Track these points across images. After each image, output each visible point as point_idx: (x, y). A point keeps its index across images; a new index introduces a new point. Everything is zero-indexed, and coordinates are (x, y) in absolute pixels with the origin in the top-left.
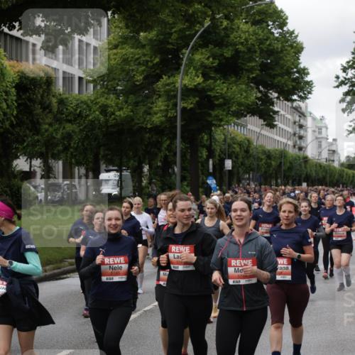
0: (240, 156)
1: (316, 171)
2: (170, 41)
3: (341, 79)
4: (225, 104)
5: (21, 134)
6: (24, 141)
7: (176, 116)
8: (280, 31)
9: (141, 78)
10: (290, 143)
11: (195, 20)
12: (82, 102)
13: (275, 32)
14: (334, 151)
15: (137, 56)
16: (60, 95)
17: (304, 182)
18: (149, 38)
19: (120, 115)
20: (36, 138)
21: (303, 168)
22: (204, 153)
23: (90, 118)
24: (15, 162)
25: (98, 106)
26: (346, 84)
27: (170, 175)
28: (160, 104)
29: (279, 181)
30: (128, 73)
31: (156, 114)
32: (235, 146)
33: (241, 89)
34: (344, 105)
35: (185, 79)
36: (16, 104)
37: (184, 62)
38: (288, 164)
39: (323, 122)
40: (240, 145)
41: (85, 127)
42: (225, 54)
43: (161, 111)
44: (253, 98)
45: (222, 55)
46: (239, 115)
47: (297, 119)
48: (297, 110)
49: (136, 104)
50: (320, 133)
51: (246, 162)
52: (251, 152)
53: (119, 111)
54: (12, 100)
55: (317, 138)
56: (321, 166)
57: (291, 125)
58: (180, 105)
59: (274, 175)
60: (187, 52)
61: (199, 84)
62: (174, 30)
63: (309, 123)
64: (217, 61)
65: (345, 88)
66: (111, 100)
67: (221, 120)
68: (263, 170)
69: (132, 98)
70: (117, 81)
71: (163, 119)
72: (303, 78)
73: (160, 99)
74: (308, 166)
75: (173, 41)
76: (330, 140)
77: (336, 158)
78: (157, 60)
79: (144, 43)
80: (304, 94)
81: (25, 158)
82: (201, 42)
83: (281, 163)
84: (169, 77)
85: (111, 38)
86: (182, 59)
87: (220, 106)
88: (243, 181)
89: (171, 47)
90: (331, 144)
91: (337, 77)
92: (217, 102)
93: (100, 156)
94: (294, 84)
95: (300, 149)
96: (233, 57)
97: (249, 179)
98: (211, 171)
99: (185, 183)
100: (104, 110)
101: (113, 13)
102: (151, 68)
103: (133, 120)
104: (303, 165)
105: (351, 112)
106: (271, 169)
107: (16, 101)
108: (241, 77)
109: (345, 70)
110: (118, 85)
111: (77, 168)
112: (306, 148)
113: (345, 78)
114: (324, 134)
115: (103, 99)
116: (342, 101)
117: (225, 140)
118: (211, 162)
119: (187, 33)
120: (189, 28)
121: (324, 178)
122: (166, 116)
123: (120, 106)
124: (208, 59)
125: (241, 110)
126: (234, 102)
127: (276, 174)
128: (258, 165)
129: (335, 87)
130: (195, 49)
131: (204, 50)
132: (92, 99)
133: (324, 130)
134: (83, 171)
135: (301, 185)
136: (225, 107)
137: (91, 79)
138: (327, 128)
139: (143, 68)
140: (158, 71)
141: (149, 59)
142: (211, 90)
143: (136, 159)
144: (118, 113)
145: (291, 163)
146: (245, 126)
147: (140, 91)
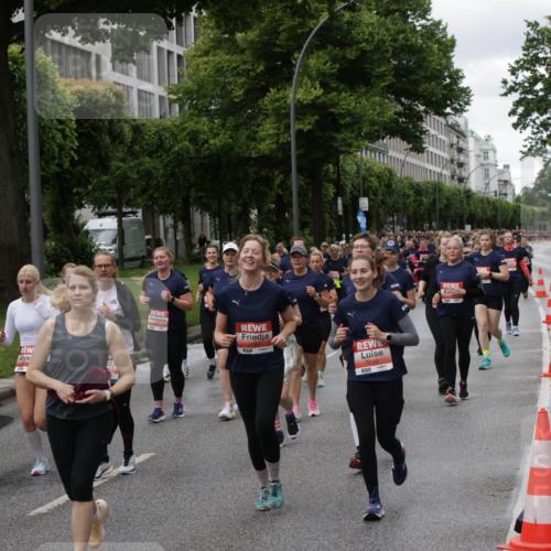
0: (380, 192)
1: (482, 208)
2: (278, 42)
3: (510, 84)
4: (354, 123)
5: (85, 173)
6: (89, 183)
7: (290, 142)
8: (423, 22)
9: (241, 92)
10: (446, 173)
11: (306, 12)
12: (164, 129)
13: (417, 24)
14: (506, 182)
15: (234, 65)
16: (135, 120)
17: (468, 223)
18: (249, 39)
19: (215, 144)
20: (104, 178)
21: (466, 206)
22: (331, 190)
23: (176, 149)
24: (77, 212)
25: (185, 133)
26: (516, 91)
27: (287, 222)
28: (268, 128)
29: (434, 224)
30: (224, 88)
31: (263, 140)
32: (373, 179)
33: (374, 103)
34: (515, 119)
35: (299, 92)
36: (76, 134)
37: (296, 70)
38: (445, 201)
39: (490, 142)
40: (379, 177)
41: (170, 162)
42: (348, 56)
43: (270, 135)
44: (391, 113)
45: (344, 57)
46: (373, 137)
47: (455, 140)
48: (454, 128)
49: (237, 128)
50: (486, 158)
51: (388, 200)
52: (394, 186)
53: (214, 138)
54: (71, 129)
55: (482, 165)
56: (489, 202)
57: (447, 148)
58: (295, 126)
59: (426, 217)
60: (299, 56)
61: (317, 98)
62: (281, 28)
63: (471, 145)
64: (338, 66)
65: (516, 96)
66: (203, 124)
67: (350, 145)
68: (411, 209)
69: (231, 121)
70: (209, 99)
71: (274, 146)
72: (457, 84)
73: (267, 120)
74: (471, 202)
75: (283, 43)
76: (500, 167)
77: (509, 191)
78: (261, 68)
79: (244, 46)
80: (460, 105)
81: (92, 207)
82: (318, 43)
83: (434, 200)
84: (278, 90)
85: (199, 42)
86: (295, 66)
87: (347, 126)
88: (386, 226)
89: (279, 50)
90: (501, 172)
91: (505, 82)
92: (342, 122)
93: (191, 200)
94: (445, 92)
95: (461, 180)
96: (358, 59)
97: (393, 223)
98: (341, 213)
99: (307, 231)
100: (194, 137)
101: (199, 9)
102: (254, 79)
103: (232, 149)
104: (465, 202)
105: (524, 128)
106: (423, 208)
107: (75, 130)
108: (372, 86)
109: (513, 72)
110: (211, 104)
111: (161, 217)
112: (468, 178)
113: (515, 83)
114: (491, 160)
115: (192, 123)
116: (513, 113)
117: (358, 172)
118: (340, 201)
119: (299, 31)
120: (302, 25)
121: (495, 217)
122: (277, 142)
123: (215, 131)
124: (325, 63)
125: (376, 131)
126: (365, 121)
127: (429, 215)
128: (405, 204)
129: (502, 95)
130: (309, 52)
131: (321, 53)
132: (178, 123)
133: (491, 154)
134: (170, 221)
135: (463, 228)
136: (356, 127)
137: (175, 97)
138: (495, 151)
139: (243, 79)
140: (263, 83)
141: (250, 68)
142: (334, 105)
143: (241, 201)
144: (212, 142)
145: (448, 199)
146: (384, 153)
147: (241, 111)
